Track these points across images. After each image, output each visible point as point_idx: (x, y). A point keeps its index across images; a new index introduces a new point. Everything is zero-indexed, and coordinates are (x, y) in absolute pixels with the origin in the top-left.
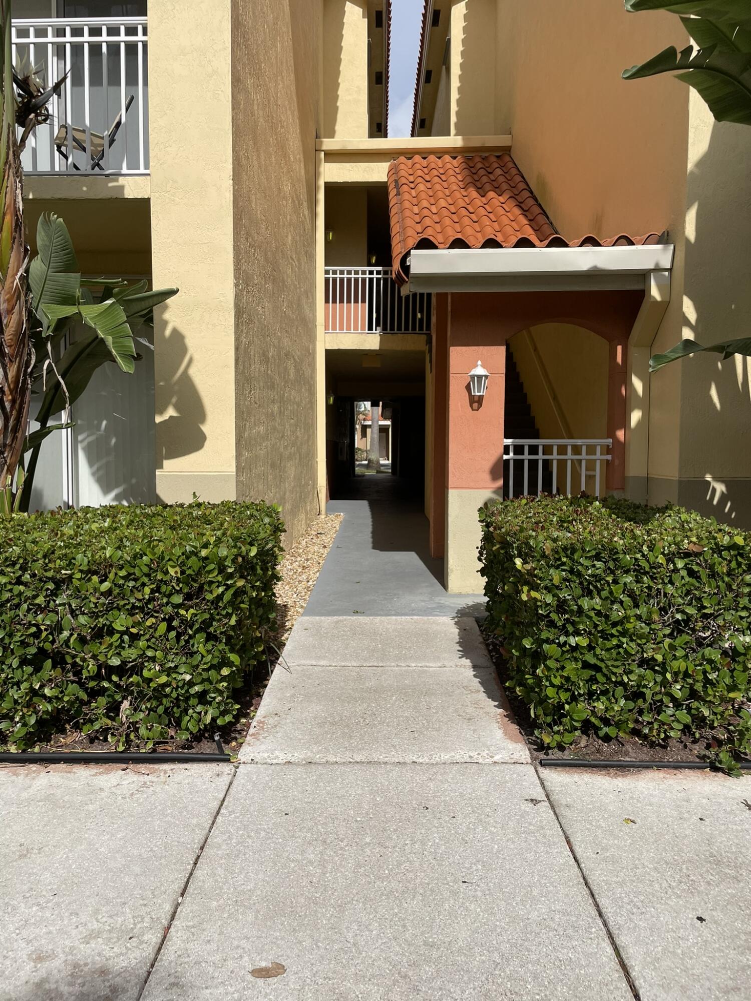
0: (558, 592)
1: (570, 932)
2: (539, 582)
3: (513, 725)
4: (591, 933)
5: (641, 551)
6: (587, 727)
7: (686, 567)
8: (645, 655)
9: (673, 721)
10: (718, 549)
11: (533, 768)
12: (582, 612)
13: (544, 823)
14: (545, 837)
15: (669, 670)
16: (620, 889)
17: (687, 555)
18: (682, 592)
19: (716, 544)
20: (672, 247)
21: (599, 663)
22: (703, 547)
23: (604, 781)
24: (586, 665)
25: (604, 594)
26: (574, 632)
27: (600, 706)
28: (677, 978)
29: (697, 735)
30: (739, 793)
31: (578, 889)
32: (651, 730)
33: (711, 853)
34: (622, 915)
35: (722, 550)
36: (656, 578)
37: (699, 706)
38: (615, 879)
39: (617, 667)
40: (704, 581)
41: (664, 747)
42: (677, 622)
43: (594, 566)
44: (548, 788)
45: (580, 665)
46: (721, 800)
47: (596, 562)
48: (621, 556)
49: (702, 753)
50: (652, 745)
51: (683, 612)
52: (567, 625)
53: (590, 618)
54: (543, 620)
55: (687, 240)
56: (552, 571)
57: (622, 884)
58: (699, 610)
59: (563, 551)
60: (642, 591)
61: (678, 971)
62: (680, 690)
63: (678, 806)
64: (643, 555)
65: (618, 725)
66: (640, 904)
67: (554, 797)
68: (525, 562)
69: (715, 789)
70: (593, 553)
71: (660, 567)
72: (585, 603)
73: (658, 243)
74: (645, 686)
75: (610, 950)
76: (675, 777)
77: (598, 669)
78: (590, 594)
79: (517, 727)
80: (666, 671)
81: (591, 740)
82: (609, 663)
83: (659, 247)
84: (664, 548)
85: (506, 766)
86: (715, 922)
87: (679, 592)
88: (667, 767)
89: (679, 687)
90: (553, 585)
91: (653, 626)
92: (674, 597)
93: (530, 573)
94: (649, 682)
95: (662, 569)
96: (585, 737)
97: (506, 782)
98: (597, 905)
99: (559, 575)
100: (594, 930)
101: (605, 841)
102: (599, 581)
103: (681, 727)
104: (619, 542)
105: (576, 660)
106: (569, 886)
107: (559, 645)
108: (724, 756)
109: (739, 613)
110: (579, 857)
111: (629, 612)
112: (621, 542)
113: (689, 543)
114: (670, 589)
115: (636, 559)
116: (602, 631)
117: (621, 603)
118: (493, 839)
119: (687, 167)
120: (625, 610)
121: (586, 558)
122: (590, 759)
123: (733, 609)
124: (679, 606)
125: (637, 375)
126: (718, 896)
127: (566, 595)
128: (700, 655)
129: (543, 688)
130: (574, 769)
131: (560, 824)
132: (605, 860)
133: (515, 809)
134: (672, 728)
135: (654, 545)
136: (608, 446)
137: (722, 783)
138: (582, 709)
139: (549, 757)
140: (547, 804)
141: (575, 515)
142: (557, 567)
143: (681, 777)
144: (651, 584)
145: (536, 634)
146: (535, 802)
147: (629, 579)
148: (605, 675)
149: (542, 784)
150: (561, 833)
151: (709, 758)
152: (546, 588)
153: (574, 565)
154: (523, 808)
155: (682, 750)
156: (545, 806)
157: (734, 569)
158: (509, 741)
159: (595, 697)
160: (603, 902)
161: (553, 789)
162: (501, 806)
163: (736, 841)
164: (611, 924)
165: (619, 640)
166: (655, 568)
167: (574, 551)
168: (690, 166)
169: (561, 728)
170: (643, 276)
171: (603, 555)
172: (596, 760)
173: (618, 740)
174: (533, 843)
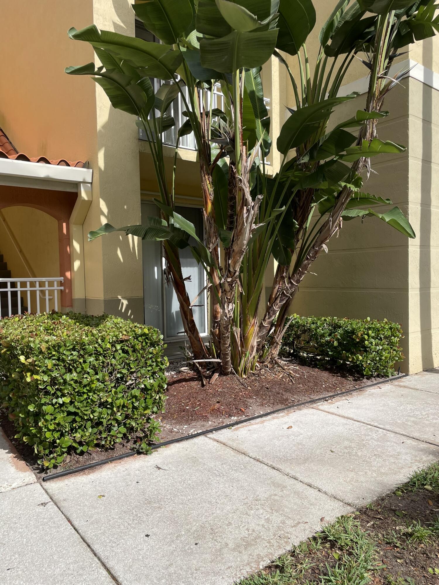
0: (51, 373)
1: (81, 572)
2: (38, 369)
3: (21, 461)
4: (93, 567)
5: (97, 343)
6: (71, 450)
7: (121, 349)
8: (102, 400)
9: (117, 433)
10: (136, 337)
11: (39, 484)
12: (66, 382)
13: (53, 514)
14: (54, 523)
15: (115, 406)
16: (103, 537)
17: (122, 342)
18: (120, 362)
19: (135, 334)
20: (91, 170)
21: (77, 411)
22: (130, 336)
23: (83, 478)
24: (69, 413)
25: (79, 370)
26: (61, 395)
27: (78, 435)
28: (142, 572)
29: (130, 438)
30: (152, 462)
31: (80, 546)
32: (106, 441)
33: (146, 499)
34: (108, 550)
35: (138, 337)
36: (106, 357)
37: (130, 422)
38: (100, 532)
39: (87, 410)
40: (131, 354)
41: (113, 449)
42: (117, 379)
43: (72, 354)
44: (51, 494)
45: (66, 414)
46: (145, 469)
47: (73, 352)
48: (87, 347)
49: (132, 446)
50: (107, 450)
51: (121, 373)
52: (57, 392)
53: (71, 385)
54: (42, 392)
55: (100, 169)
56: (46, 361)
57: (104, 533)
58: (128, 370)
59: (53, 348)
60: (99, 364)
61: (142, 568)
62: (121, 415)
63: (125, 479)
64: (99, 345)
65: (88, 444)
66: (115, 540)
67: (55, 498)
68: (27, 358)
69: (141, 464)
70: (71, 347)
71: (108, 350)
72: (68, 377)
73: (83, 167)
74: (103, 418)
75: (105, 572)
76: (120, 464)
77: (76, 414)
78: (70, 371)
79: (24, 462)
80: (113, 407)
81: (72, 457)
82: (83, 409)
83: (85, 170)
84: (109, 339)
85: (22, 488)
86: (155, 534)
87: (118, 362)
88: (115, 460)
89: (120, 414)
90: (47, 369)
91: (106, 383)
92: (116, 365)
93: (33, 364)
94: (105, 415)
95: (109, 351)
96: (69, 456)
97: (23, 498)
98: (92, 550)
99: (51, 362)
100: (94, 565)
101: (90, 512)
102: (75, 363)
103: (121, 435)
104: (86, 339)
105: (63, 412)
106: (75, 546)
107: (53, 405)
108: (144, 445)
109: (147, 369)
110: (77, 527)
111: (92, 378)
112: (87, 338)
113: (122, 335)
114: (114, 361)
115: (95, 347)
116: (78, 392)
117: (88, 373)
118: (21, 536)
119: (97, 128)
120: (91, 377)
121: (67, 350)
122: (73, 468)
123: (145, 367)
124: (119, 370)
125: (76, 240)
126: (152, 520)
127: (56, 374)
128: (129, 394)
129: (43, 434)
130: (64, 477)
131: (62, 512)
132: (92, 523)
133: (32, 513)
134: (117, 438)
135: (105, 339)
136: (61, 281)
137: (144, 460)
138: (68, 440)
139: (48, 475)
140: (52, 503)
141: (54, 325)
142: (49, 358)
143: (123, 463)
144: (104, 360)
145: (37, 401)
146: (44, 504)
147: (92, 359)
148: (80, 417)
149: (46, 492)
150: (64, 517)
151: (136, 448)
152: (43, 372)
153: (60, 355)
154: (37, 511)
155: (122, 448)
156: (51, 505)
157: (144, 346)
158: (20, 472)
159: (74, 431)
160: (95, 547)
161: (54, 493)
162: (23, 514)
163: (156, 488)
164: (102, 557)
165: (88, 395)
166: (105, 351)
167: (60, 347)
168: (99, 127)
169: (55, 455)
170: (76, 184)
171: (77, 347)
172: (77, 468)
173: (88, 453)
174: (48, 530)
